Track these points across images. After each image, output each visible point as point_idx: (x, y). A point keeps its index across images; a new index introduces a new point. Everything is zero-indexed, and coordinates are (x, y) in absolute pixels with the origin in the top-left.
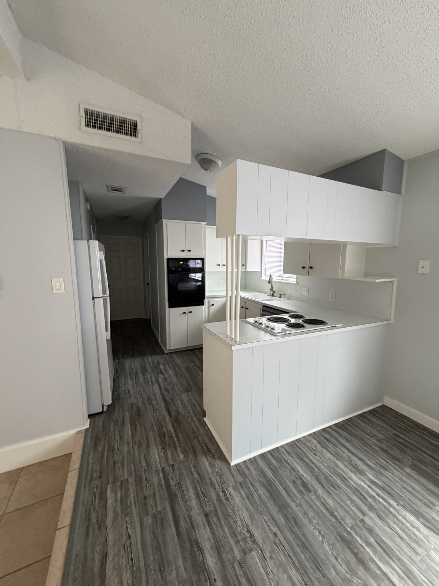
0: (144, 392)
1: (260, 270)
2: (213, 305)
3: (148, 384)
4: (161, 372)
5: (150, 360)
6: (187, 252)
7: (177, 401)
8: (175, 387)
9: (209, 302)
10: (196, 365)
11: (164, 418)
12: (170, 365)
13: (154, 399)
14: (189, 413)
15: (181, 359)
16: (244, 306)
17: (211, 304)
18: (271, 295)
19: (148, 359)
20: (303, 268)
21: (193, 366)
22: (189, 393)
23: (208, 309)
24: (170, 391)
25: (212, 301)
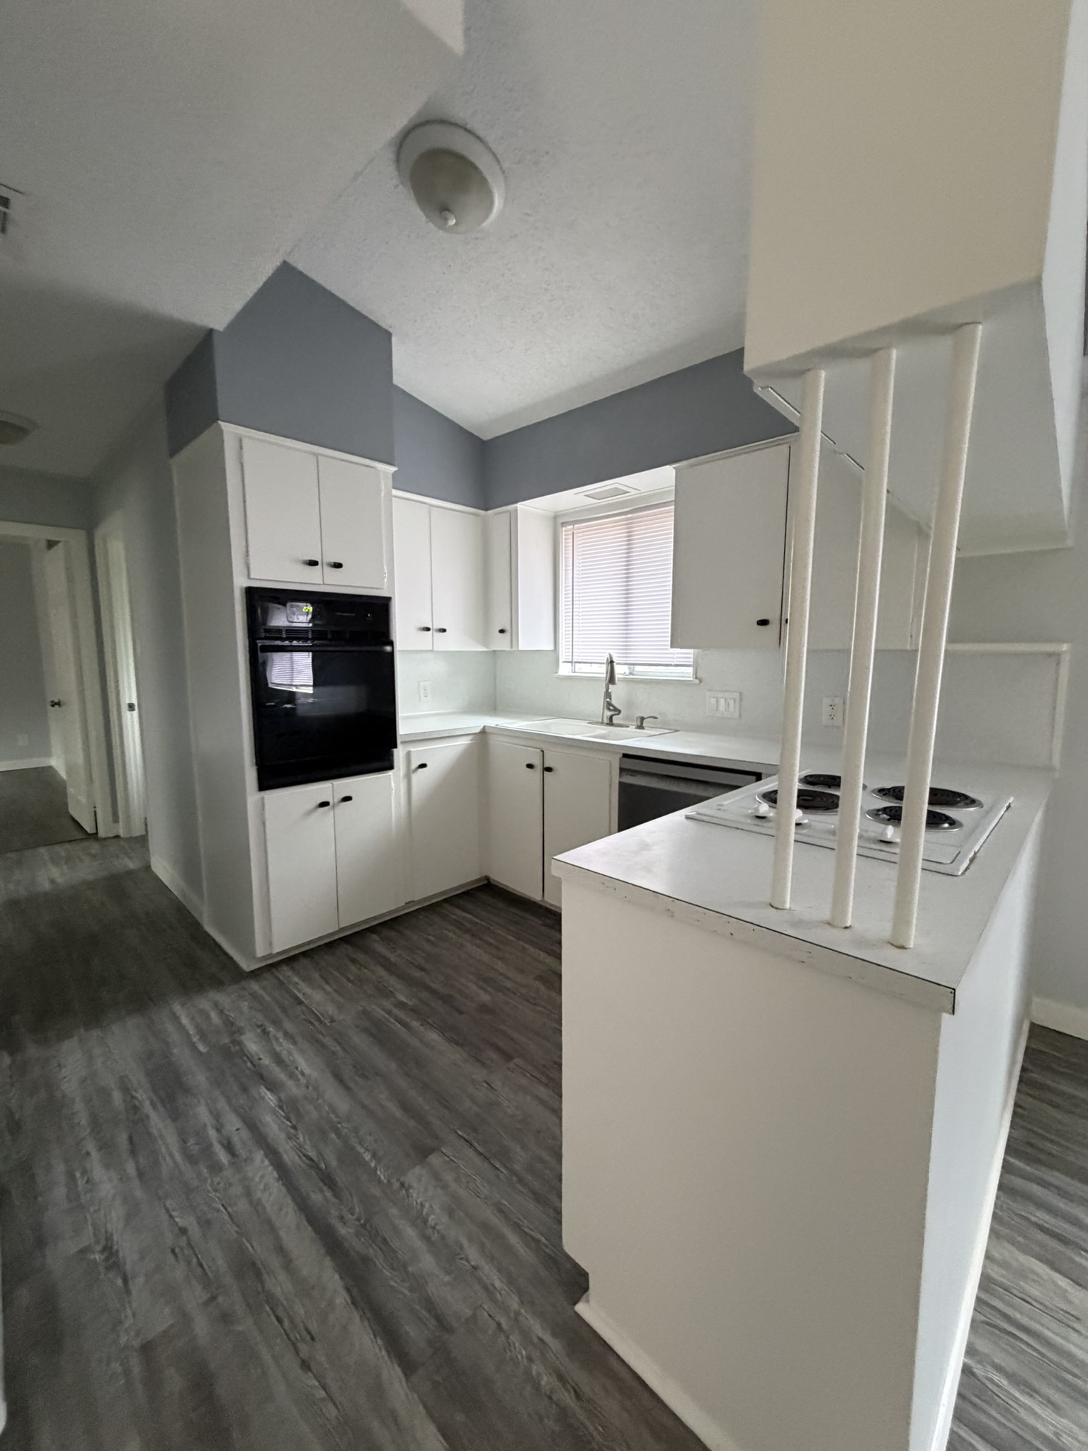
0: (205, 1224)
1: (551, 648)
2: (423, 766)
3: (216, 1168)
4: (262, 1077)
5: (185, 1021)
6: (326, 568)
7: (397, 1232)
8: (354, 1141)
9: (408, 754)
10: (401, 1005)
11: (377, 1392)
12: (288, 1025)
13: (275, 1262)
14: (489, 1290)
15: (328, 988)
16: (536, 761)
17: (415, 764)
18: (606, 721)
19: (175, 1018)
20: (763, 623)
21: (389, 1013)
22: (435, 1159)
23: (406, 781)
24: (342, 1178)
25: (419, 753)
